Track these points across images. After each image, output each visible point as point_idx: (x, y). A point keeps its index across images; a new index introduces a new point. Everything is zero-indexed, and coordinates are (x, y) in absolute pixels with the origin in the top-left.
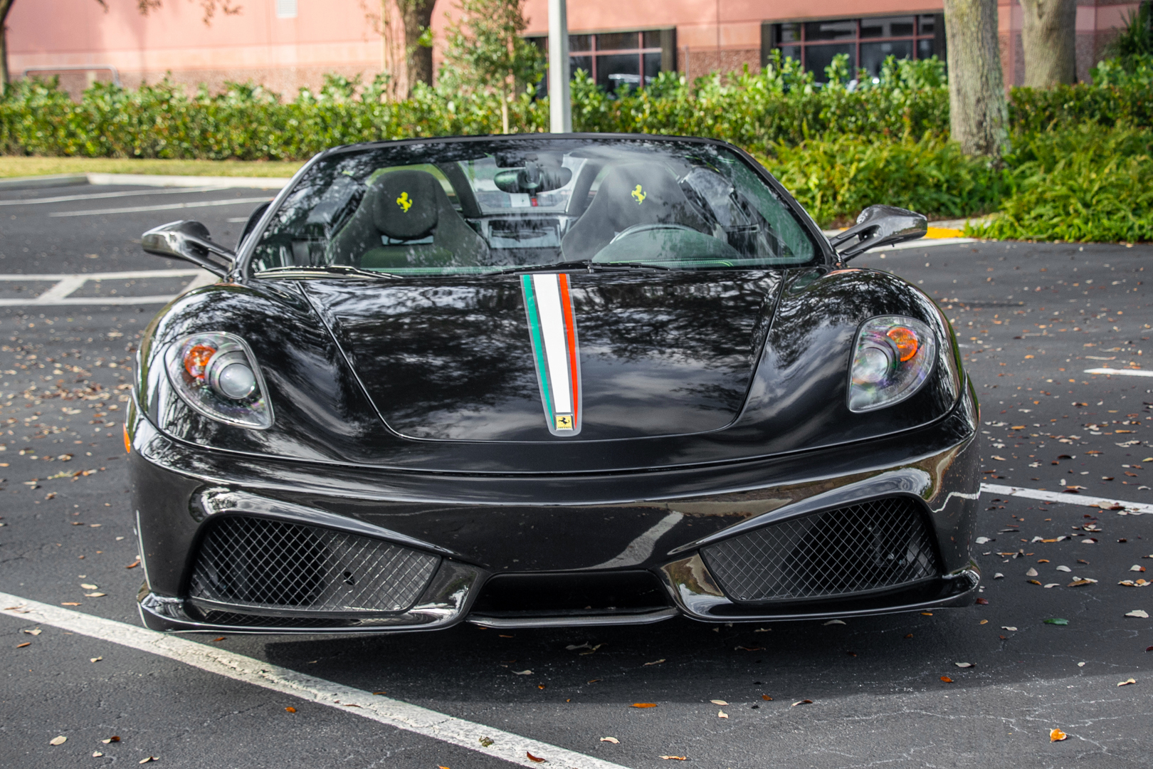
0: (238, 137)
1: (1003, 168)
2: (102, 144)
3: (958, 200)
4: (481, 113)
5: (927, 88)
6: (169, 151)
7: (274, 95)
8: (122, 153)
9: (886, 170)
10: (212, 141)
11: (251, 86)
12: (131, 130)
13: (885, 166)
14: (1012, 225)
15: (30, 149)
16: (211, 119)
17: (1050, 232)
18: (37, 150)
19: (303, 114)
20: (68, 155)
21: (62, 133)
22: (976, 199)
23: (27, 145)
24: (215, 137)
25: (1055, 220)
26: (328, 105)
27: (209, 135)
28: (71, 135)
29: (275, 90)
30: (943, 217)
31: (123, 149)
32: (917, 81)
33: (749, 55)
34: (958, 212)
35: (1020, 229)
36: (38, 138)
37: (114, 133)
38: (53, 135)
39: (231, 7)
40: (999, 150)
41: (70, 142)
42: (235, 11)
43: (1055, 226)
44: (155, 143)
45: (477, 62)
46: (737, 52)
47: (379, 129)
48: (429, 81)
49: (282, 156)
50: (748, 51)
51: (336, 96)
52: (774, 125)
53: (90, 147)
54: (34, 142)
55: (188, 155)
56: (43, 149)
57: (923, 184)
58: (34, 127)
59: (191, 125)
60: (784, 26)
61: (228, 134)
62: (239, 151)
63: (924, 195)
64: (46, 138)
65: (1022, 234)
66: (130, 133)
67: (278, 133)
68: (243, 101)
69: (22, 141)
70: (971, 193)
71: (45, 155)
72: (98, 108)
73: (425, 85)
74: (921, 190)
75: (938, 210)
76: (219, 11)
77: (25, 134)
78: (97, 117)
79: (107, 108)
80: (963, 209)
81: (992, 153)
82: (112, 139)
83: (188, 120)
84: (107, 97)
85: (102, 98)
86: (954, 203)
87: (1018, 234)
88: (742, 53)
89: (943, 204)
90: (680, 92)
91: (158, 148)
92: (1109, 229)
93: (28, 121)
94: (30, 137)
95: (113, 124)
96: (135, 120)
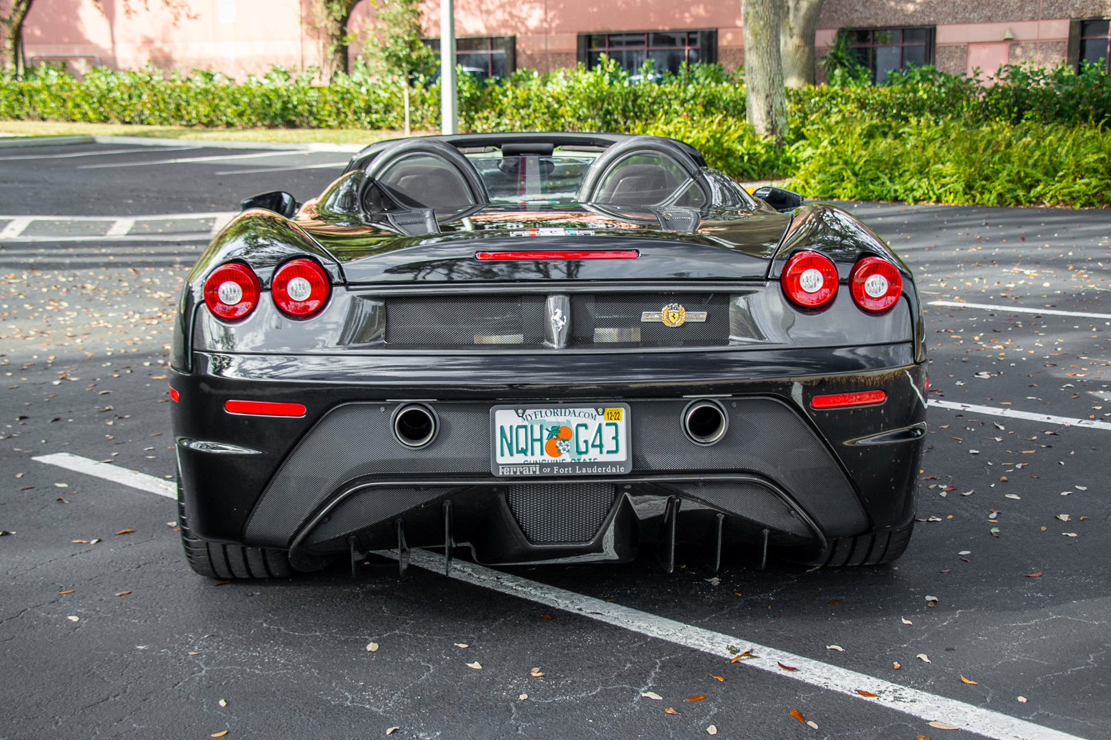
0: (204, 109)
1: (784, 145)
2: (101, 113)
3: (756, 168)
4: (387, 95)
5: (713, 84)
6: (151, 120)
7: (230, 80)
8: (117, 121)
9: (707, 145)
10: (184, 112)
11: (213, 72)
12: (123, 103)
13: (706, 142)
14: (803, 187)
15: (45, 116)
16: (184, 96)
17: (830, 193)
18: (51, 116)
19: (252, 94)
20: (74, 121)
21: (70, 104)
22: (767, 168)
23: (43, 112)
24: (186, 110)
25: (834, 185)
26: (272, 87)
27: (182, 108)
28: (78, 106)
29: (231, 75)
30: (745, 179)
31: (117, 117)
32: (706, 79)
33: (568, 57)
34: (755, 176)
35: (808, 190)
36: (52, 108)
37: (110, 106)
38: (63, 106)
39: (192, 14)
40: (780, 132)
41: (76, 111)
42: (195, 18)
43: (833, 189)
44: (142, 113)
45: (387, 59)
46: (560, 54)
47: (311, 106)
48: (346, 71)
49: (238, 124)
50: (567, 54)
51: (277, 81)
52: (604, 109)
53: (91, 115)
54: (48, 110)
55: (166, 123)
56: (56, 116)
57: (732, 156)
58: (48, 100)
59: (168, 100)
60: (593, 37)
61: (196, 108)
62: (205, 120)
63: (733, 163)
64: (58, 109)
65: (810, 194)
66: (121, 105)
67: (234, 107)
68: (206, 83)
69: (39, 110)
70: (764, 163)
71: (57, 120)
72: (97, 87)
73: (344, 75)
74: (731, 160)
75: (742, 175)
76: (183, 18)
77: (42, 105)
78: (97, 93)
79: (104, 87)
80: (759, 175)
81: (776, 134)
82: (108, 110)
83: (166, 96)
84: (103, 79)
85: (99, 78)
86: (753, 170)
87: (807, 193)
88: (563, 56)
89: (745, 170)
90: (533, 83)
91: (143, 117)
92: (873, 192)
93: (44, 95)
94: (45, 107)
95: (109, 99)
96: (126, 97)
